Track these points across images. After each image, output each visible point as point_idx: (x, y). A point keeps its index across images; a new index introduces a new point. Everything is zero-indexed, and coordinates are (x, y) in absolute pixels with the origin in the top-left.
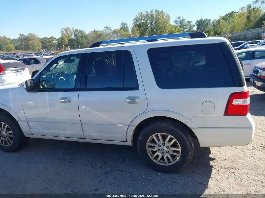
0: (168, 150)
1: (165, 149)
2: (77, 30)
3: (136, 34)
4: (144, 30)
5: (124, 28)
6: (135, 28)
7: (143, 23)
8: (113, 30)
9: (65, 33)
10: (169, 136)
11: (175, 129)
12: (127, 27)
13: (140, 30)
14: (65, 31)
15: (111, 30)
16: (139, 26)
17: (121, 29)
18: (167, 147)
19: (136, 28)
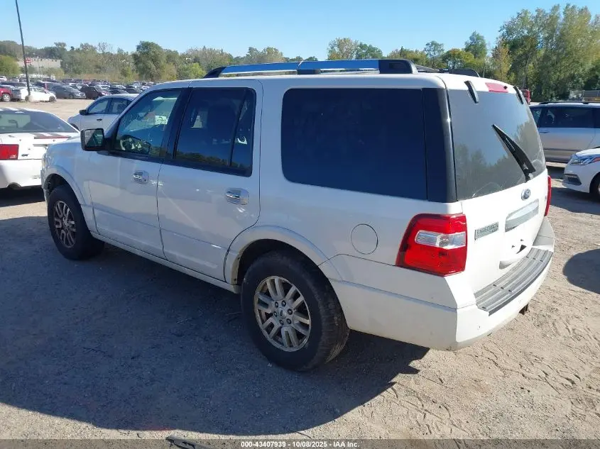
0: (290, 317)
1: (285, 313)
2: (365, 45)
3: (503, 64)
4: (526, 57)
5: (475, 47)
6: (502, 50)
7: (526, 38)
8: (445, 52)
9: (337, 49)
10: (293, 289)
11: (303, 276)
12: (483, 46)
13: (513, 53)
14: (339, 46)
15: (443, 50)
16: (514, 46)
17: (467, 50)
18: (290, 311)
19: (505, 50)
